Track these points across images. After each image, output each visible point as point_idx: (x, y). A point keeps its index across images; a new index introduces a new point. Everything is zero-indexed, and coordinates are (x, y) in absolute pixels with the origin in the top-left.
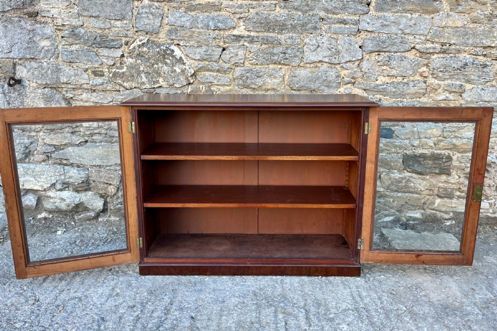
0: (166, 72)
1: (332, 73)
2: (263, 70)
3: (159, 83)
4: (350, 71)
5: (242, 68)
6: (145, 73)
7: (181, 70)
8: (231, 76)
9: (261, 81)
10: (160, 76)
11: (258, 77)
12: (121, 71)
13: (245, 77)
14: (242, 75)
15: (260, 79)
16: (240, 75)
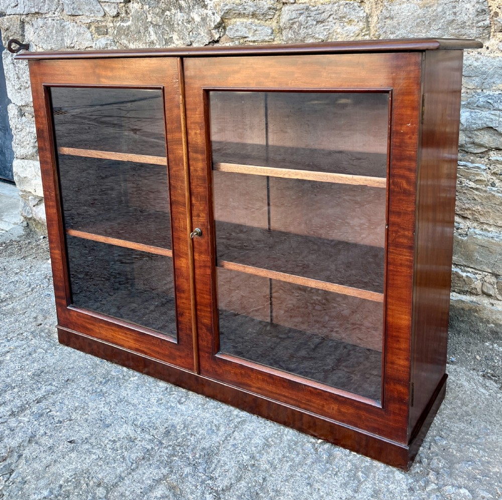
0: (180, 22)
3: (174, 43)
5: (293, 7)
6: (154, 26)
7: (202, 18)
8: (274, 24)
10: (173, 31)
11: (318, 22)
12: (125, 25)
13: (297, 24)
14: (292, 20)
15: (322, 25)
16: (289, 20)
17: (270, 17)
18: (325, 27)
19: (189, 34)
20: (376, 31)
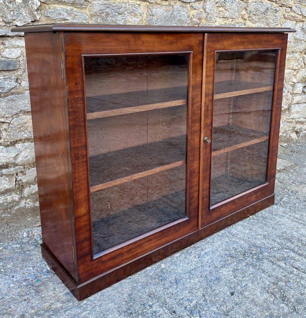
1: (183, 13)
2: (124, 5)
4: (197, 11)
5: (100, 2)
8: (88, 12)
9: (122, 19)
11: (118, 14)
13: (105, 14)
14: (101, 10)
15: (120, 16)
16: (99, 10)
17: (85, 7)
18: (123, 17)
19: (10, 13)
20: (147, 22)
